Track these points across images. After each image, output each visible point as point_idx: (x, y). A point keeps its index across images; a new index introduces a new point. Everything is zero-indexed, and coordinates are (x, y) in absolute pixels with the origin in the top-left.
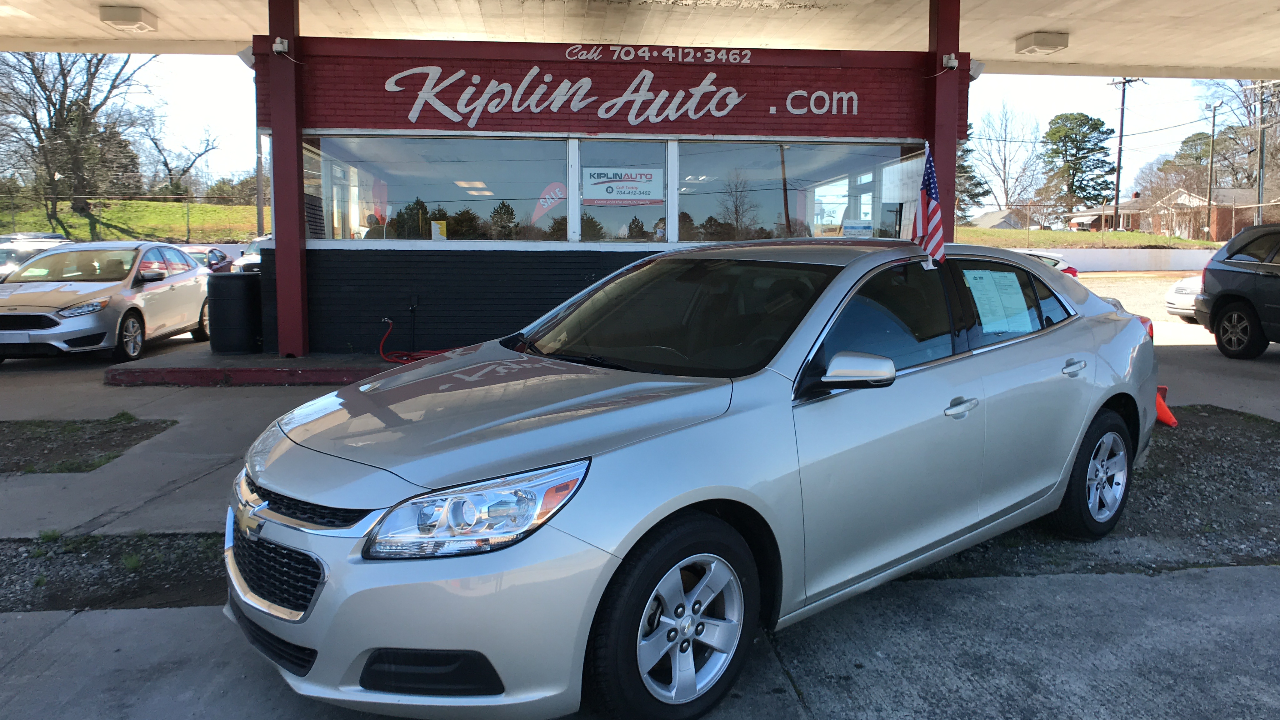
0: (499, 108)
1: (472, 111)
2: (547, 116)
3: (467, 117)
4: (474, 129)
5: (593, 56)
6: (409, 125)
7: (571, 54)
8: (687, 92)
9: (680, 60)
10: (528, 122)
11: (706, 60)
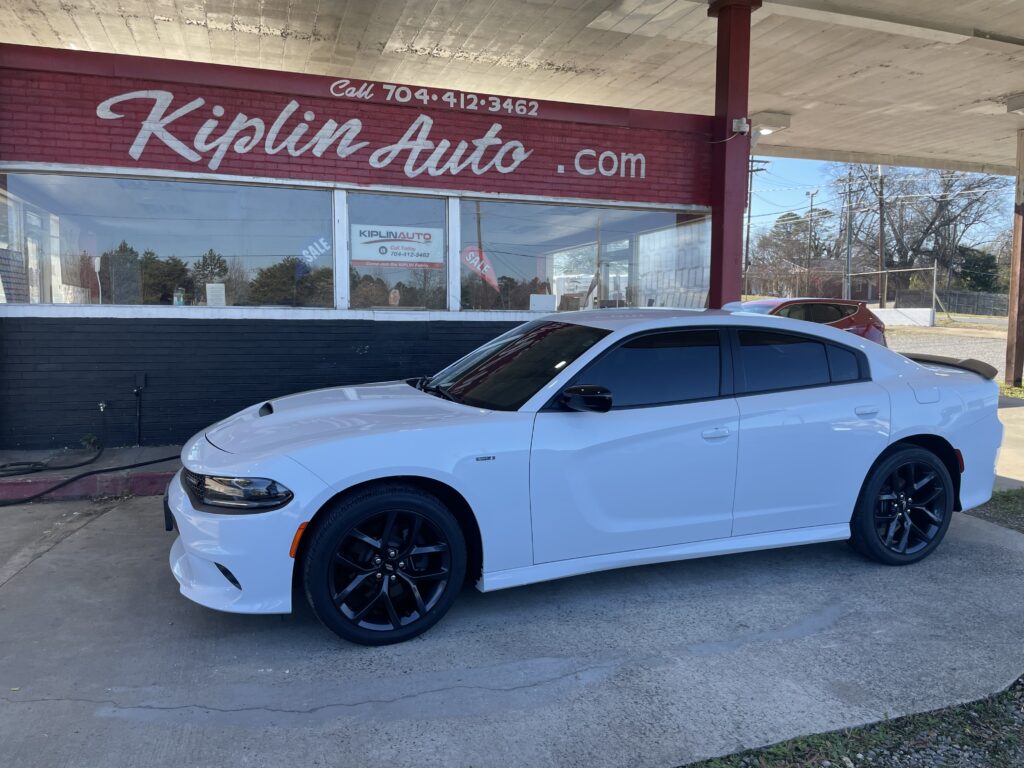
0: (249, 148)
1: (214, 150)
2: (309, 161)
3: (207, 157)
4: (217, 172)
5: (363, 94)
6: (129, 162)
7: (337, 89)
8: (469, 142)
9: (462, 106)
10: (287, 167)
11: (490, 109)
